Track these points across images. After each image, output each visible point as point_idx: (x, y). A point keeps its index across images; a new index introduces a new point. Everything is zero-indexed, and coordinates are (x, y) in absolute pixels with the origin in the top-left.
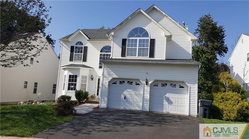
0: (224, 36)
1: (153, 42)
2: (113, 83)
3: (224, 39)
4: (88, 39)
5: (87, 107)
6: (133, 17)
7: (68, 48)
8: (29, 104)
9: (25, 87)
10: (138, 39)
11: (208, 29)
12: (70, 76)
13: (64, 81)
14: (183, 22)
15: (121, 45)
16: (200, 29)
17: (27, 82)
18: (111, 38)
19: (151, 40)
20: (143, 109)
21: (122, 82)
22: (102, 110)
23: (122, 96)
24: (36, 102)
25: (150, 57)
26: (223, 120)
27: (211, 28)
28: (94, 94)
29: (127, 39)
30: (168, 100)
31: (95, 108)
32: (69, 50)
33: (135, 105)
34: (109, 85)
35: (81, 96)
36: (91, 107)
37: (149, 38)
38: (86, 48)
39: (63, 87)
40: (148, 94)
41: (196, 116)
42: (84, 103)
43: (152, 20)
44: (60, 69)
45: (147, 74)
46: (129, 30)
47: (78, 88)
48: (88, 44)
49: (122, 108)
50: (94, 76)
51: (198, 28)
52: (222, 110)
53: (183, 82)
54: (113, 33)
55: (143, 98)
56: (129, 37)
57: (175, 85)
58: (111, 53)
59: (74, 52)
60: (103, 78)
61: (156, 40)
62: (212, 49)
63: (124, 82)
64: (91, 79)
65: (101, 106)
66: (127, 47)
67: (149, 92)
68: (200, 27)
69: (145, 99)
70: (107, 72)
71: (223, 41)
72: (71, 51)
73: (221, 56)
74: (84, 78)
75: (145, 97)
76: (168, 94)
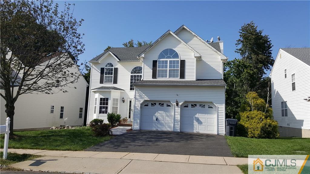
0: (271, 46)
1: (183, 63)
2: (145, 106)
3: (271, 49)
4: (119, 60)
5: (120, 129)
6: (163, 39)
7: (98, 70)
8: (61, 128)
9: (52, 112)
10: (168, 60)
11: (251, 39)
12: (101, 99)
13: (94, 104)
14: (218, 37)
15: (152, 66)
16: (242, 40)
17: (53, 106)
18: (142, 59)
19: (181, 61)
20: (174, 129)
21: (153, 104)
22: (135, 132)
23: (154, 118)
24: (68, 127)
25: (180, 78)
26: (248, 137)
27: (254, 39)
28: (126, 116)
29: (158, 61)
30: (198, 120)
31: (128, 130)
32: (99, 72)
33: (166, 127)
34: (141, 107)
35: (114, 119)
36: (124, 129)
37: (179, 59)
38: (116, 69)
39: (94, 110)
40: (179, 115)
41: (224, 135)
42: (117, 126)
43: (182, 41)
44: (90, 92)
45: (177, 95)
46: (159, 51)
47: (110, 111)
48: (118, 66)
49: (154, 129)
50: (125, 99)
51: (240, 39)
52: (247, 128)
53: (212, 103)
54: (144, 55)
55: (174, 119)
56: (160, 58)
57: (204, 106)
58: (142, 74)
59: (104, 74)
60: (135, 100)
61: (186, 61)
62: (256, 62)
63: (155, 104)
64: (122, 102)
65: (134, 128)
66: (157, 69)
67: (179, 113)
68: (243, 38)
69: (176, 120)
70: (139, 95)
71: (270, 52)
72: (101, 73)
73: (267, 70)
74: (115, 100)
75: (176, 118)
76: (198, 114)
